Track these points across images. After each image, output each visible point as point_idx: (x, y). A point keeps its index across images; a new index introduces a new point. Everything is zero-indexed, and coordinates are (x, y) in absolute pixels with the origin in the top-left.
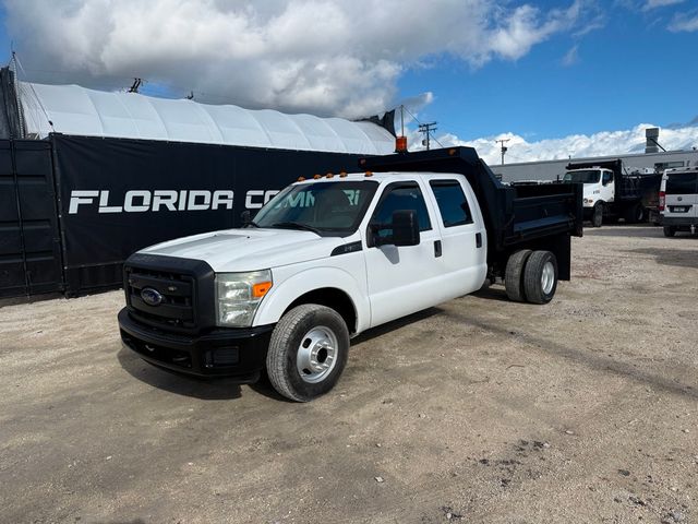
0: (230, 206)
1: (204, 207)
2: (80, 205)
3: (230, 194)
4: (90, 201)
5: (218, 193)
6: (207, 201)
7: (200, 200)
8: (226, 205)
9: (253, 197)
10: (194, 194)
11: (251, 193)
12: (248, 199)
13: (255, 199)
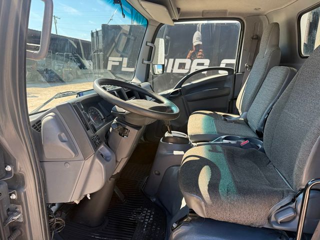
1: (184, 71)
2: (113, 66)
4: (117, 64)
5: (196, 61)
6: (187, 67)
7: (182, 66)
11: (225, 62)
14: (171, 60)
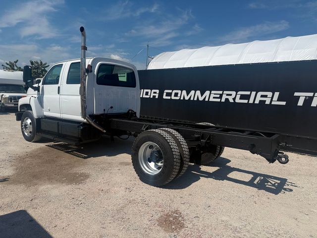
0: (157, 97)
1: (148, 97)
3: (158, 91)
5: (153, 91)
6: (149, 94)
7: (147, 93)
8: (155, 96)
9: (167, 93)
10: (145, 91)
11: (166, 91)
12: (165, 94)
13: (168, 94)
14: (142, 90)
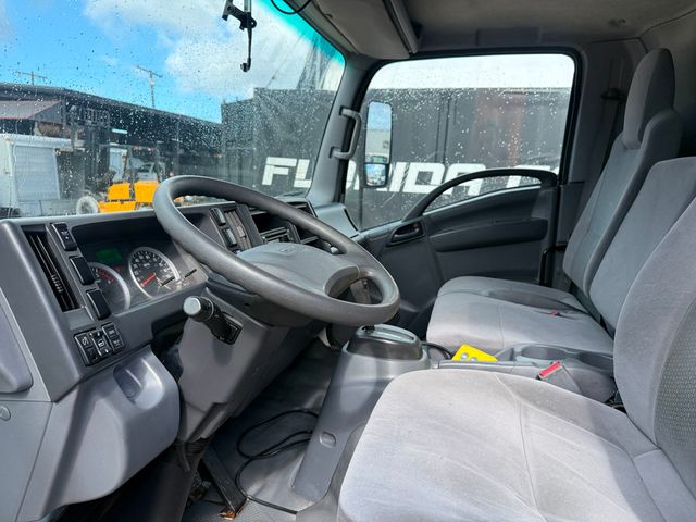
1: (428, 189)
2: (275, 176)
4: (285, 172)
7: (424, 178)
14: (401, 165)
